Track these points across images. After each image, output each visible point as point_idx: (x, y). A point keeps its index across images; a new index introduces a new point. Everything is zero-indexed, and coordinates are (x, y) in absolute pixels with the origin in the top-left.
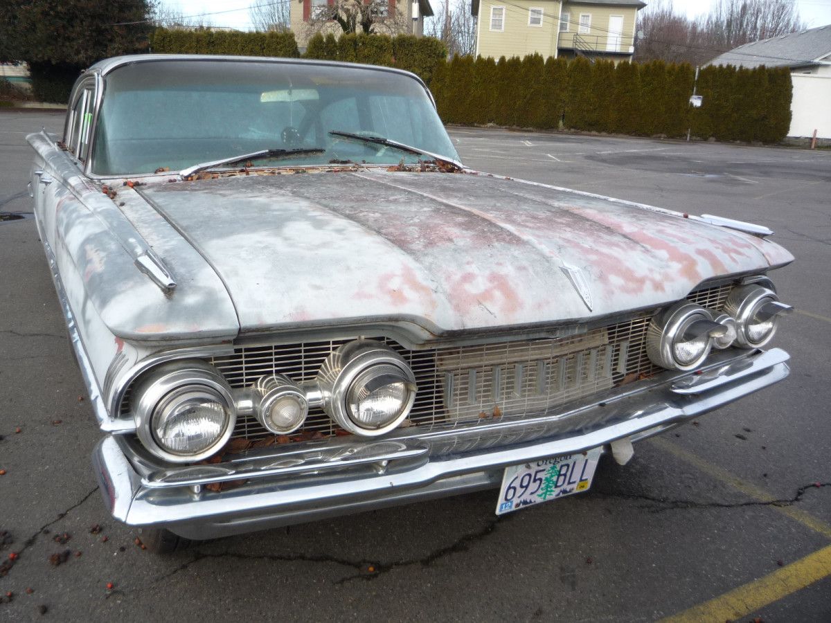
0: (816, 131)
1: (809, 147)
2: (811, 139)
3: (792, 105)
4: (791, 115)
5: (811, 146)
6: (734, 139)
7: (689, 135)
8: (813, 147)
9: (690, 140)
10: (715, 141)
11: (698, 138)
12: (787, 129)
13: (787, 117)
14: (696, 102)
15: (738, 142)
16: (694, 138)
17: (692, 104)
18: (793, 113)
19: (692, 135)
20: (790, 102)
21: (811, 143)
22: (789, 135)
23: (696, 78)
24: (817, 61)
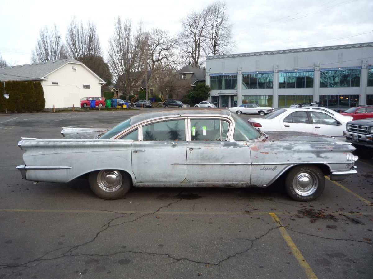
0: (54, 105)
1: (53, 112)
2: (53, 108)
3: (44, 96)
4: (45, 100)
5: (53, 111)
6: (25, 111)
7: (6, 111)
8: (54, 111)
9: (7, 113)
10: (18, 112)
11: (10, 112)
12: (44, 105)
13: (43, 101)
14: (7, 97)
15: (27, 112)
16: (9, 112)
17: (5, 98)
18: (46, 99)
19: (7, 111)
20: (44, 95)
21: (53, 110)
22: (45, 108)
23: (5, 87)
24: (42, 78)
